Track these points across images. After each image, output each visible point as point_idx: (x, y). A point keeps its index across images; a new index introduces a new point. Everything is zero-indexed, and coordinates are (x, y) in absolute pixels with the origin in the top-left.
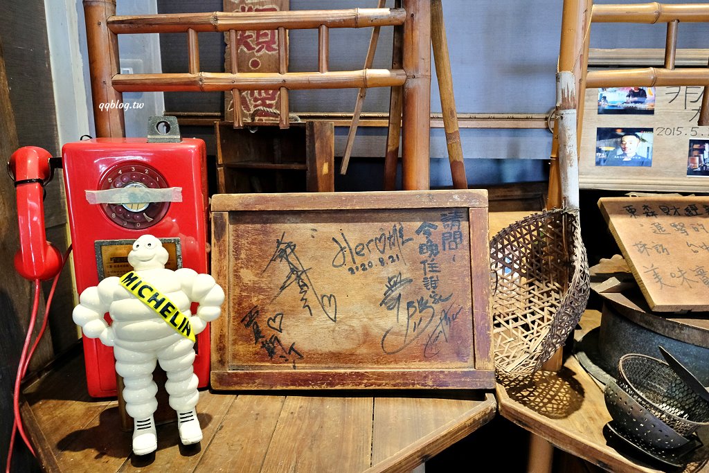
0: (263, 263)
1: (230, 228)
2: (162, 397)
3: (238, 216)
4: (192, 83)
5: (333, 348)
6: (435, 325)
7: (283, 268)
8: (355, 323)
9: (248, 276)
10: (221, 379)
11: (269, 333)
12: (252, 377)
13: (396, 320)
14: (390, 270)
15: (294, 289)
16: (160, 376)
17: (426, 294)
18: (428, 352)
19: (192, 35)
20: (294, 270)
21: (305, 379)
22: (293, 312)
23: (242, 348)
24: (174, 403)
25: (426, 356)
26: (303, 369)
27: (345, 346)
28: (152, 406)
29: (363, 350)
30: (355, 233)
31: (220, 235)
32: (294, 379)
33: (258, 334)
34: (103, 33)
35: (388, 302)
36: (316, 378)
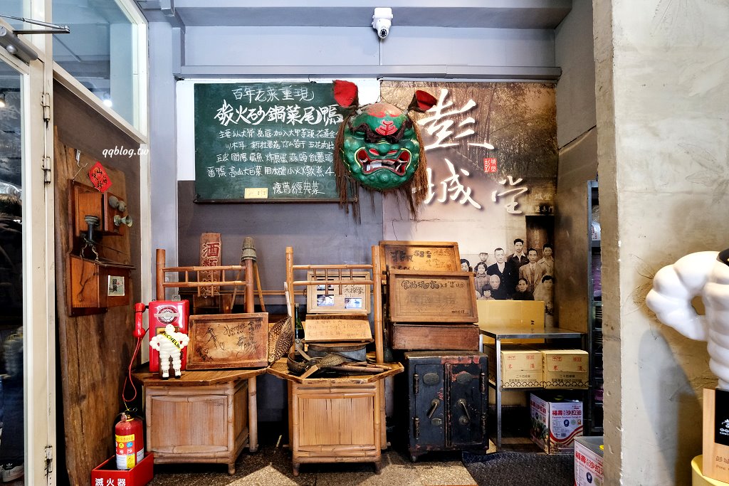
0: (203, 334)
1: (194, 325)
2: (171, 365)
3: (197, 321)
4: (186, 285)
5: (222, 357)
6: (252, 350)
7: (210, 335)
8: (229, 350)
9: (199, 338)
10: (189, 367)
11: (204, 354)
12: (198, 366)
13: (241, 349)
14: (240, 335)
15: (212, 341)
16: (171, 360)
17: (250, 341)
18: (250, 357)
19: (186, 272)
20: (212, 336)
21: (213, 366)
22: (211, 348)
23: (196, 358)
24: (174, 367)
25: (249, 359)
26: (213, 363)
27: (226, 356)
28: (168, 368)
29: (231, 358)
30: (230, 325)
31: (191, 327)
32: (210, 366)
33: (201, 354)
34: (161, 272)
35: (239, 344)
36: (217, 365)
